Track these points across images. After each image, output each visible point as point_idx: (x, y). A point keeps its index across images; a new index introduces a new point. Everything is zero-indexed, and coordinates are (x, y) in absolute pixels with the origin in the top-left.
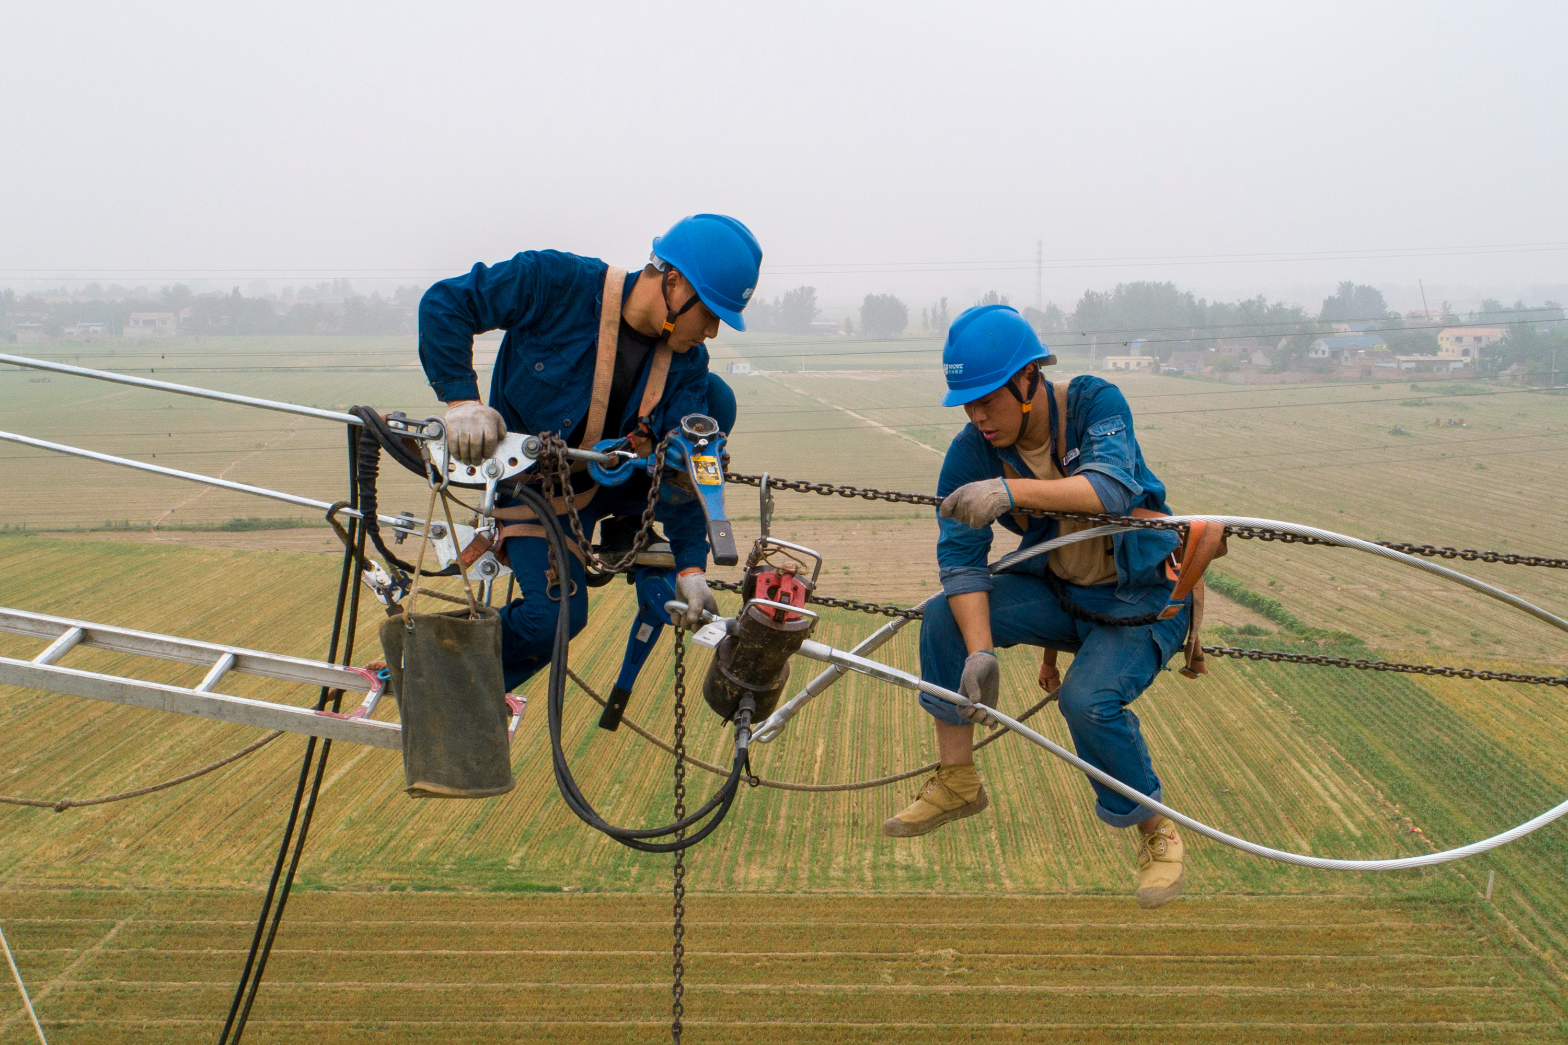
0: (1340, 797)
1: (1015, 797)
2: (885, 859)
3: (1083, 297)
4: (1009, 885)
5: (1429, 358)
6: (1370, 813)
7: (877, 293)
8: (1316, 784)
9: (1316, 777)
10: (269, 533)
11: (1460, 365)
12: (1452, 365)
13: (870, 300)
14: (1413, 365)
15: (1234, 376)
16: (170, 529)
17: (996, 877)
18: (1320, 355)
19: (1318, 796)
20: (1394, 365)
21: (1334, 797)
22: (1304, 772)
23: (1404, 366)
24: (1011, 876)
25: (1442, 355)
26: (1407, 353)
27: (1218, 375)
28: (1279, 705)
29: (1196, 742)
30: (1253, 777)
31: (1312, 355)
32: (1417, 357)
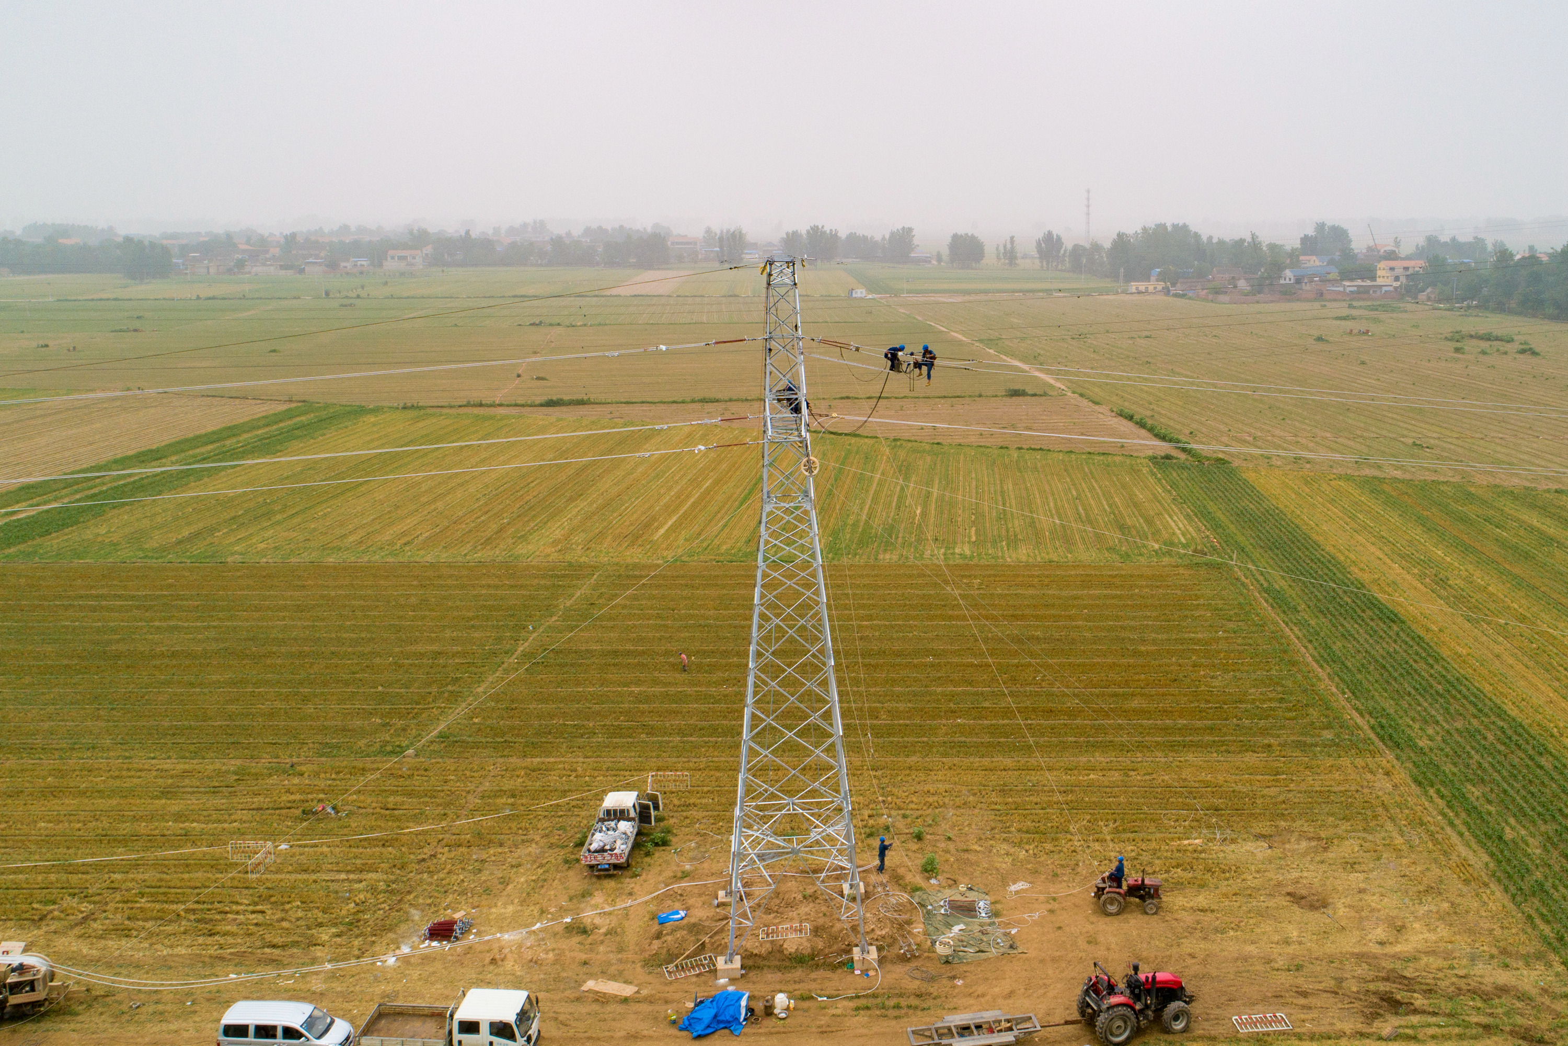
0: (1183, 529)
1: (1017, 530)
2: (951, 551)
3: (1116, 237)
4: (1009, 560)
5: (1368, 283)
6: (1194, 535)
7: (961, 231)
8: (1173, 524)
9: (1174, 521)
10: (571, 408)
11: (1391, 289)
12: (1384, 289)
13: (955, 237)
14: (1355, 288)
15: (1222, 298)
16: (508, 406)
17: (1003, 557)
18: (1287, 281)
19: (1171, 528)
20: (1341, 289)
21: (1179, 529)
22: (1169, 520)
23: (1348, 289)
24: (1010, 557)
25: (1379, 281)
26: (1352, 280)
27: (1210, 297)
28: (1169, 491)
29: (1117, 507)
30: (1142, 521)
31: (1282, 282)
32: (1359, 282)
